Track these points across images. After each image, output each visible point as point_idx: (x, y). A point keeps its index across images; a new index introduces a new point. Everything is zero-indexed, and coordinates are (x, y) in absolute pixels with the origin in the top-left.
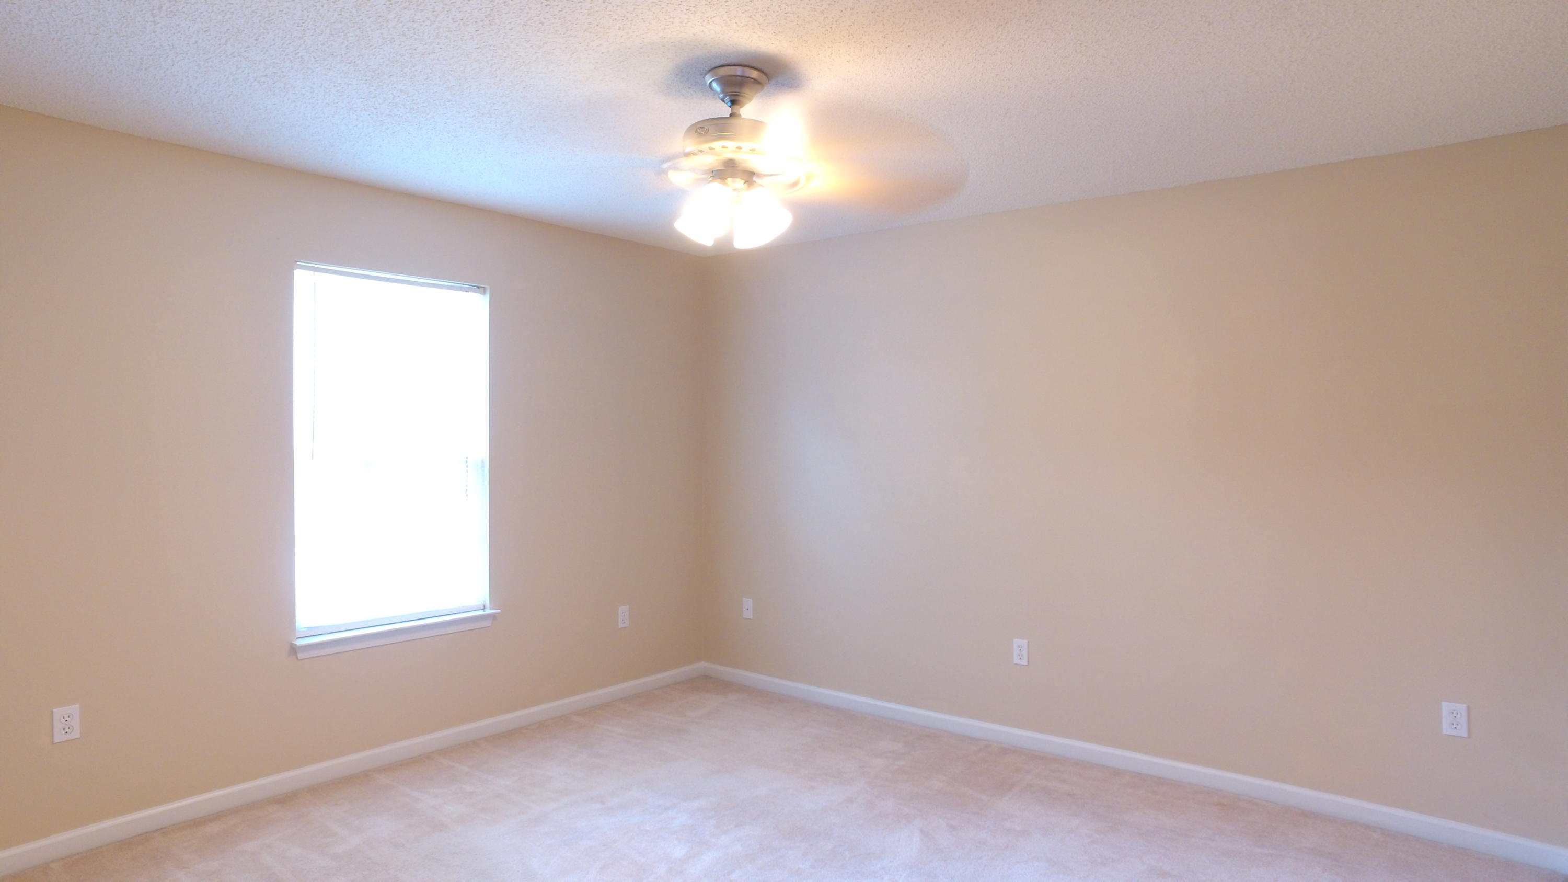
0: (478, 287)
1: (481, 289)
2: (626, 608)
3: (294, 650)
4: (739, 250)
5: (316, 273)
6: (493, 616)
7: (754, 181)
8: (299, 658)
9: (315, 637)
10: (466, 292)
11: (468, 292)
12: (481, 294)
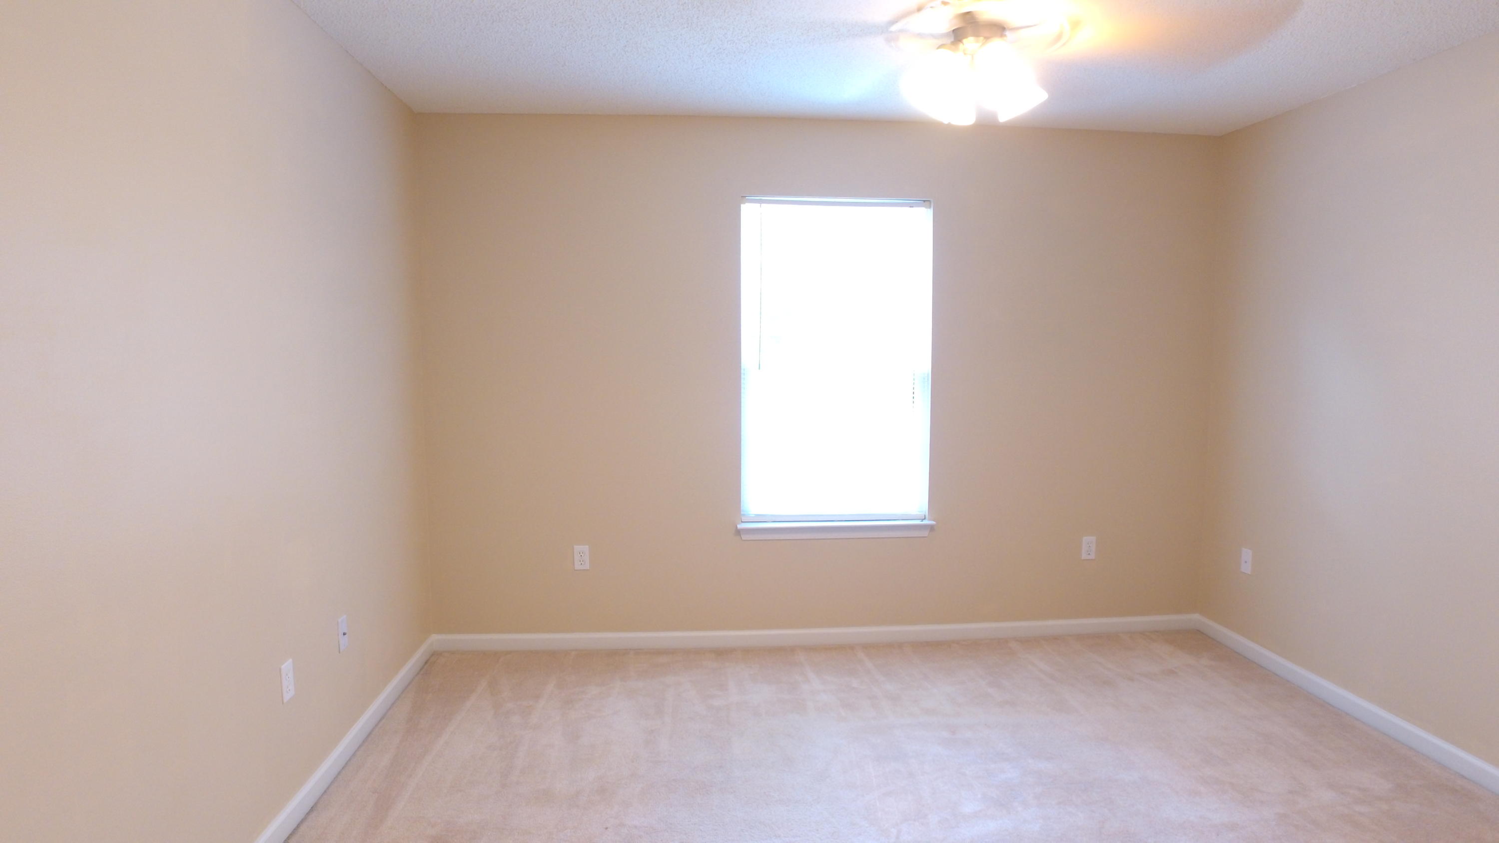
0: (924, 201)
1: (926, 203)
2: (1093, 539)
3: (738, 532)
4: (1004, 122)
5: (763, 205)
6: (931, 528)
7: (1005, 35)
8: (743, 539)
9: (760, 523)
10: (910, 207)
11: (912, 207)
12: (926, 208)
